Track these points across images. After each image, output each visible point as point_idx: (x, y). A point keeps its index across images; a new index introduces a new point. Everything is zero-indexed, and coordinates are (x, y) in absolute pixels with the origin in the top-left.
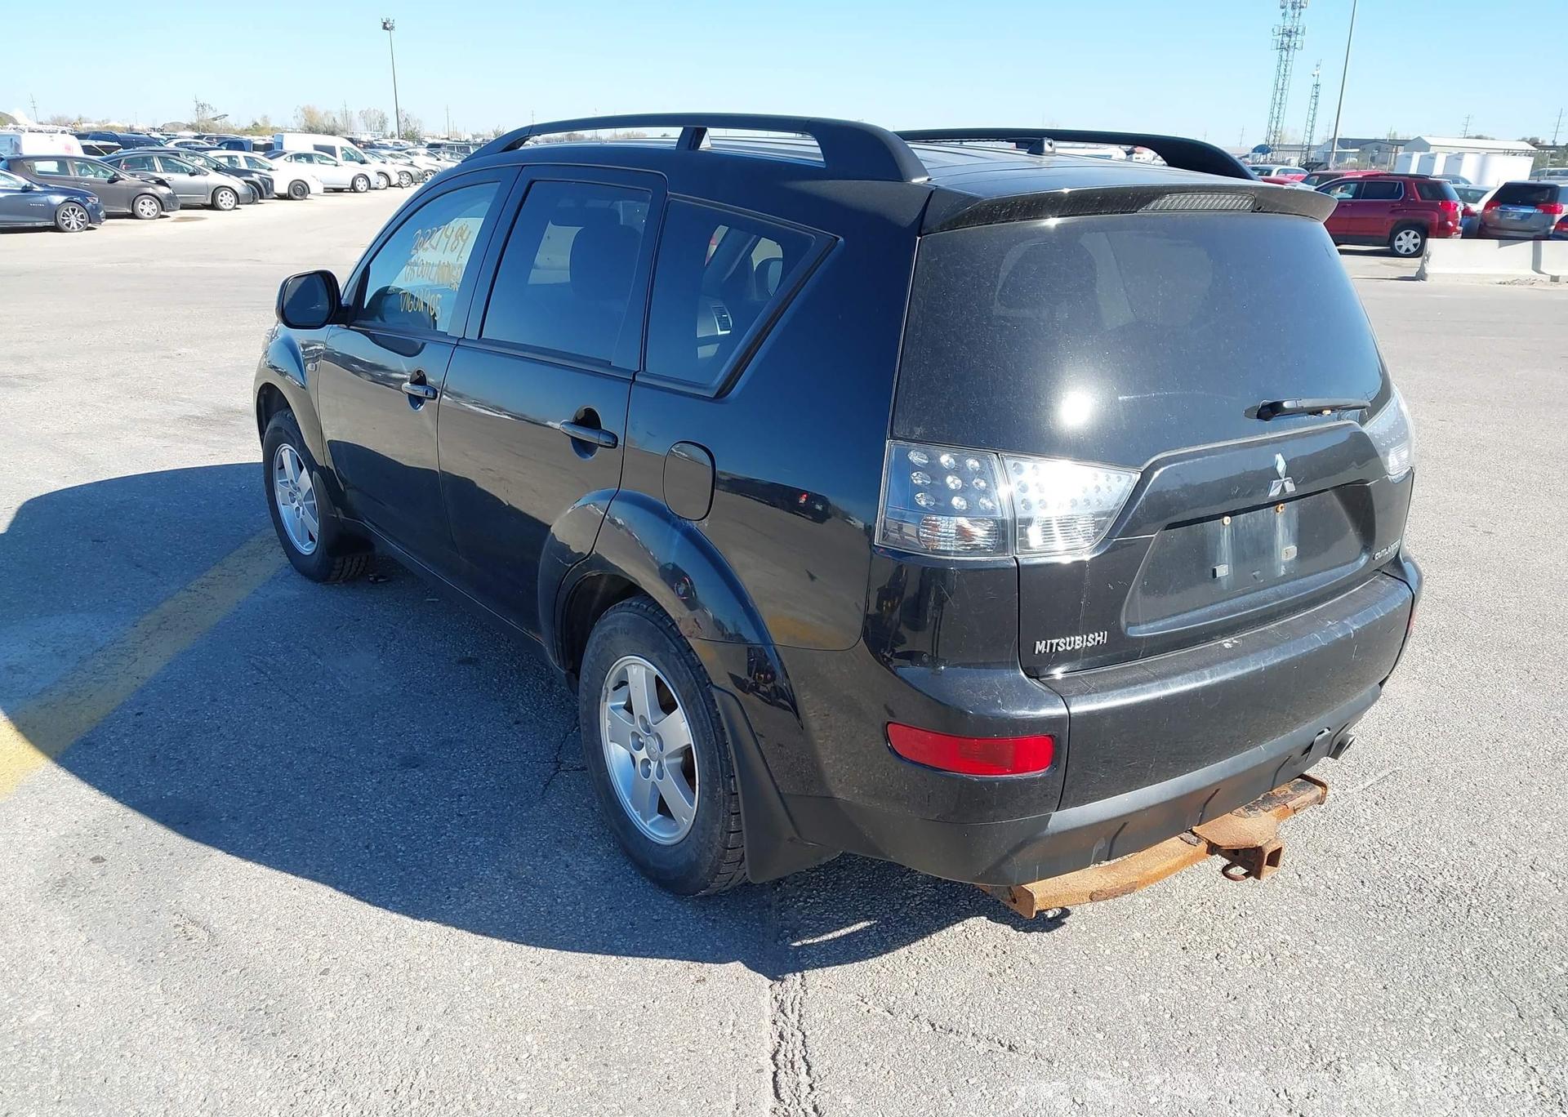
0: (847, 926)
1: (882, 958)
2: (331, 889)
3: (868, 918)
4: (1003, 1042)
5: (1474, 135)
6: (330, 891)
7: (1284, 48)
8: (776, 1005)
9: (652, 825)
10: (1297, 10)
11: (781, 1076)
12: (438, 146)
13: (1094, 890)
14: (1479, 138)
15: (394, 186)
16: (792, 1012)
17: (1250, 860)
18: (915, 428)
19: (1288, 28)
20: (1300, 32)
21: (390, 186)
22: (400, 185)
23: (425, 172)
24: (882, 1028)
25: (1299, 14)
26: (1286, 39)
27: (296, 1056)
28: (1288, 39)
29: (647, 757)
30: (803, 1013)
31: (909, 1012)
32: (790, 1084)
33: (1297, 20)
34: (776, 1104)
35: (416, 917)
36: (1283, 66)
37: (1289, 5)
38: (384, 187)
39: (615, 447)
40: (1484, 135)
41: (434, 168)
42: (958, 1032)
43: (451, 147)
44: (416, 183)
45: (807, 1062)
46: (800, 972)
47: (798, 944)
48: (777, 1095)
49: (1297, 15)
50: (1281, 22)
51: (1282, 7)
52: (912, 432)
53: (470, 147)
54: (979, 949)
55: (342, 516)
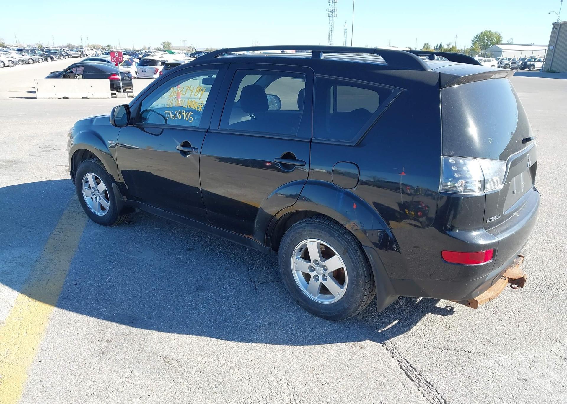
0: (391, 323)
1: (410, 331)
2: (209, 338)
3: (396, 319)
4: (465, 351)
5: (392, 46)
6: (209, 339)
7: (331, 16)
8: (389, 352)
9: (318, 298)
10: (334, 3)
11: (409, 374)
12: (22, 50)
13: (490, 297)
14: (393, 47)
15: (6, 66)
16: (396, 353)
17: (519, 282)
18: (451, 152)
19: (332, 9)
20: (335, 11)
21: (5, 66)
22: (8, 66)
23: (19, 60)
24: (427, 353)
25: (335, 5)
26: (331, 13)
27: (246, 398)
28: (332, 13)
29: (317, 274)
30: (399, 352)
31: (431, 346)
32: (413, 376)
33: (334, 7)
34: (414, 383)
35: (248, 342)
36: (331, 22)
37: (331, 2)
38: (2, 67)
39: (305, 166)
40: (395, 46)
41: (22, 59)
42: (450, 350)
43: (27, 50)
44: (15, 65)
45: (413, 368)
46: (388, 340)
47: (380, 331)
48: (412, 380)
49: (334, 5)
50: (329, 7)
51: (329, 2)
52: (450, 153)
53: (36, 50)
54: (436, 323)
55: (126, 199)
